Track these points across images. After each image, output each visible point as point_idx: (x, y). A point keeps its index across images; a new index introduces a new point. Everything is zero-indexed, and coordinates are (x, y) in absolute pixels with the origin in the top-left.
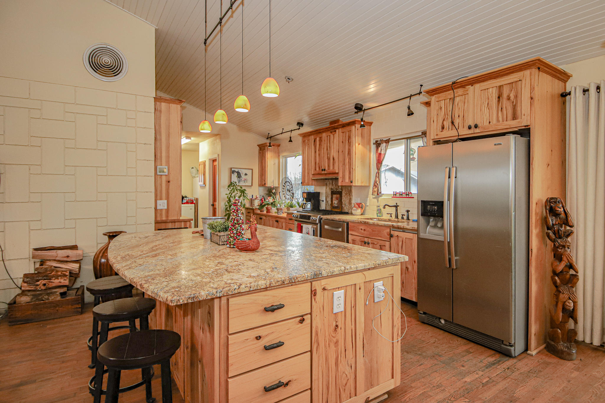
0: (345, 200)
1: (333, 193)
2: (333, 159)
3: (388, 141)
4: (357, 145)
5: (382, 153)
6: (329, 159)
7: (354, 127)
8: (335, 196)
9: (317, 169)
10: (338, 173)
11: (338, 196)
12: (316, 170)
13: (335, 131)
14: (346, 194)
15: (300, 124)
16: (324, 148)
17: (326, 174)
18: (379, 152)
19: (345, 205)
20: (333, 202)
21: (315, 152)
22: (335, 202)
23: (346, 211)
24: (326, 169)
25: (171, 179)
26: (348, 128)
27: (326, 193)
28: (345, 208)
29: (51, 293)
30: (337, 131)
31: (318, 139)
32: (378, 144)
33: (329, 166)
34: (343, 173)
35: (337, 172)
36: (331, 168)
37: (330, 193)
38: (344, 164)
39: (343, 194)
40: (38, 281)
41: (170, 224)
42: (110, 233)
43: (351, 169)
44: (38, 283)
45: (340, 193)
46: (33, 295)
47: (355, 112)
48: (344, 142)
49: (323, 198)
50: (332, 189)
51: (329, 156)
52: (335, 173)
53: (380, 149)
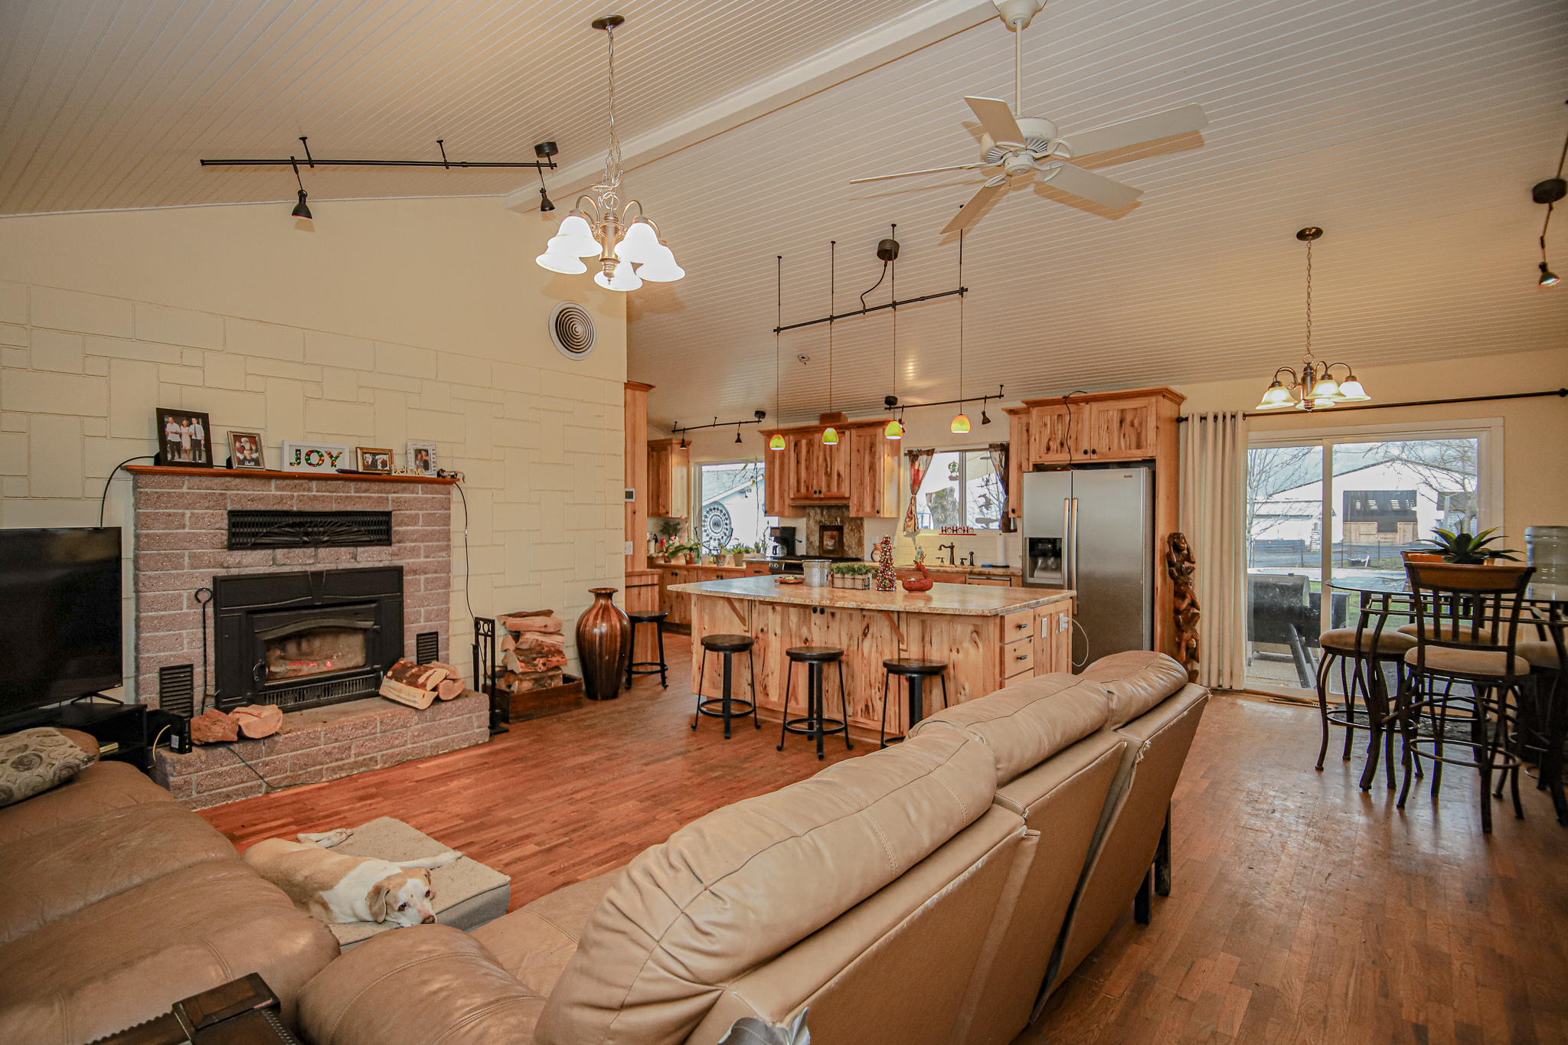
0: (849, 539)
1: (823, 528)
2: (839, 475)
3: (930, 453)
4: (886, 456)
5: (921, 469)
6: (828, 475)
7: (881, 429)
8: (827, 533)
9: (803, 490)
10: (849, 498)
11: (835, 533)
12: (798, 490)
13: (844, 433)
14: (852, 530)
15: (761, 414)
16: (818, 459)
17: (821, 499)
18: (916, 468)
19: (850, 547)
20: (825, 543)
21: (798, 462)
22: (829, 544)
23: (853, 556)
24: (824, 490)
25: (637, 509)
26: (870, 431)
27: (807, 528)
28: (850, 552)
29: (554, 676)
30: (847, 433)
31: (804, 442)
32: (913, 456)
33: (829, 486)
34: (859, 498)
35: (847, 495)
36: (834, 489)
37: (817, 528)
38: (862, 484)
39: (846, 530)
40: (535, 659)
41: (636, 578)
42: (598, 589)
43: (877, 494)
44: (536, 662)
45: (840, 529)
46: (534, 679)
47: (886, 409)
48: (862, 450)
49: (801, 536)
50: (820, 522)
51: (829, 470)
52: (844, 498)
53: (917, 463)
